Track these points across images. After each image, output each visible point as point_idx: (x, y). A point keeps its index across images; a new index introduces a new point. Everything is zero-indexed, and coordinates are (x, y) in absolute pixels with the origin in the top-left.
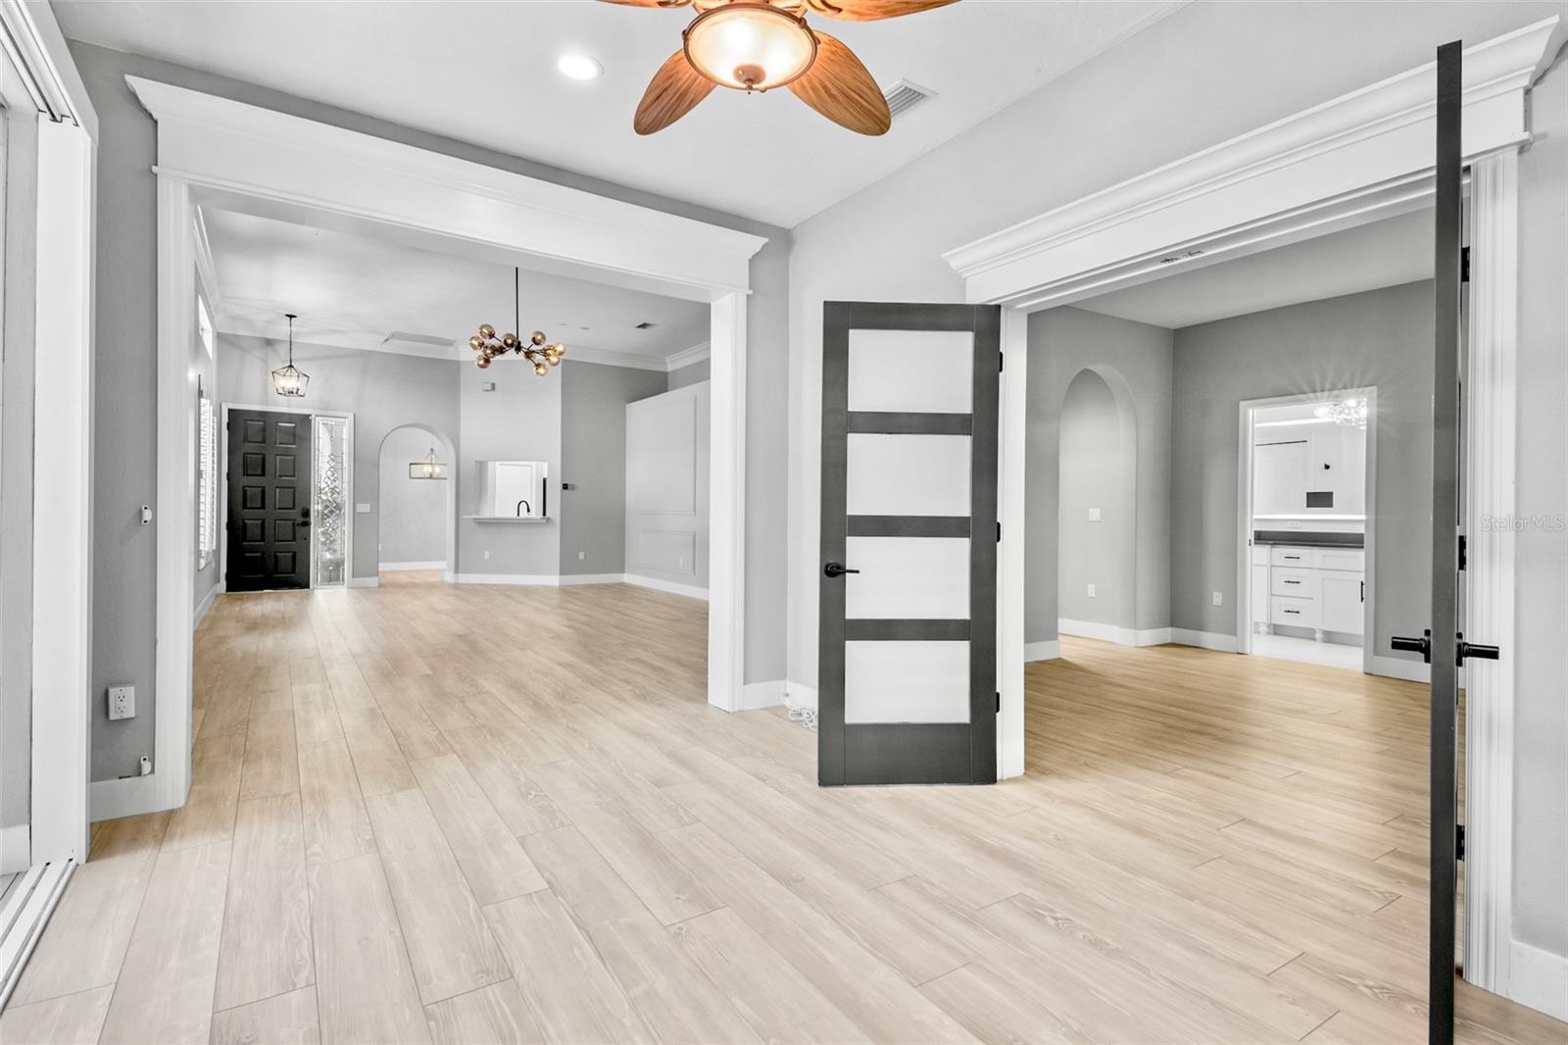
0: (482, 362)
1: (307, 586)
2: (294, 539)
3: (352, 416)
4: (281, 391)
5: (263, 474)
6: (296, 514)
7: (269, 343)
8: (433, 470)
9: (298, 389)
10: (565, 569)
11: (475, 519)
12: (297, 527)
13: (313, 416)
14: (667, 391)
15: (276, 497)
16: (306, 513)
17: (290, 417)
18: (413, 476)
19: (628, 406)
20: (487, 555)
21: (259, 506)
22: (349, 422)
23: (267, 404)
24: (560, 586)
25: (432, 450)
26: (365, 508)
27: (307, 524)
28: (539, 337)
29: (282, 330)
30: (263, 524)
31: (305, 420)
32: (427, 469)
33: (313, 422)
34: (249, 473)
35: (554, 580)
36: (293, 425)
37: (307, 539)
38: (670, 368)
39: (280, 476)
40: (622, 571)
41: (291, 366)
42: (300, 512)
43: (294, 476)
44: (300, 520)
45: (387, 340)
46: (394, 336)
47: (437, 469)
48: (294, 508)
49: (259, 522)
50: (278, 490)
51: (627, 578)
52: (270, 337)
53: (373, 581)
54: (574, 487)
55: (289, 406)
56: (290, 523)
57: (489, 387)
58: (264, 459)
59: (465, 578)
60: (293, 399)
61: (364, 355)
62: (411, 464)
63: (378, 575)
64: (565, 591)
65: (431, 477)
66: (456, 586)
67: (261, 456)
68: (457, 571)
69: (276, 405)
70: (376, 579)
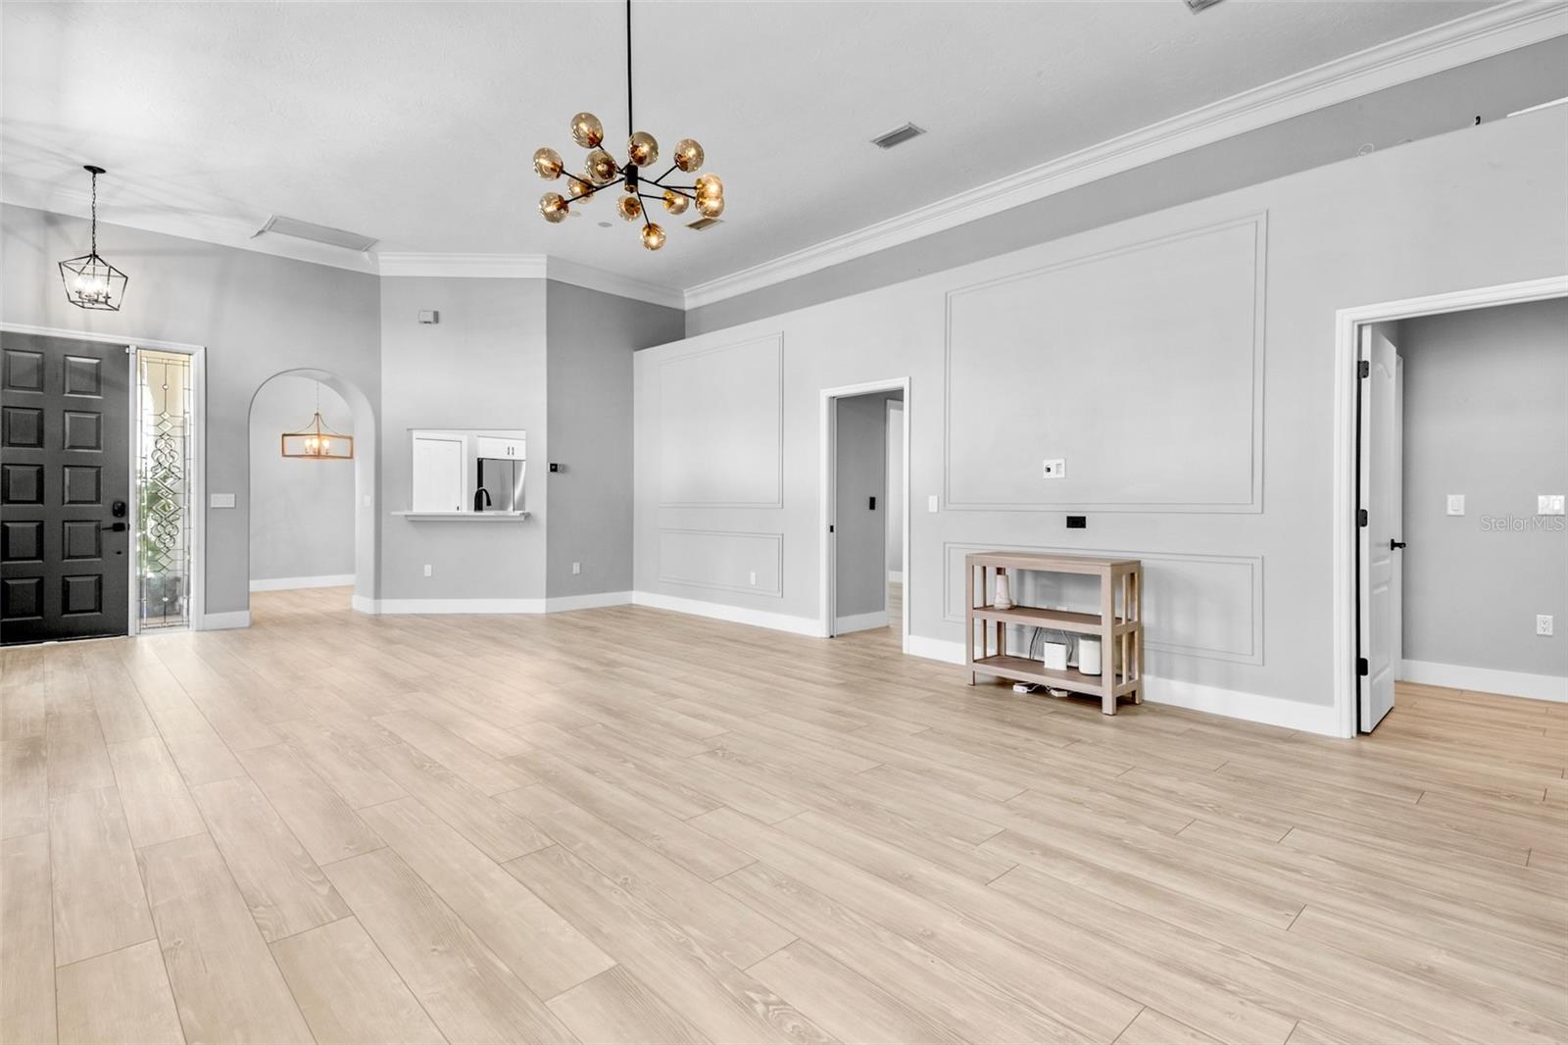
0: (552, 208)
1: (124, 631)
2: (99, 554)
3: (203, 350)
4: (75, 297)
5: (40, 443)
6: (103, 513)
7: (51, 220)
8: (320, 444)
9: (107, 297)
10: (554, 589)
11: (406, 516)
12: (105, 535)
13: (132, 349)
14: (682, 337)
15: (63, 483)
16: (121, 510)
17: (90, 350)
18: (287, 453)
19: (637, 354)
20: (428, 570)
21: (34, 498)
22: (196, 361)
23: (47, 323)
24: (547, 614)
25: (317, 414)
26: (223, 500)
27: (121, 528)
28: (691, 153)
29: (75, 199)
30: (40, 530)
31: (119, 355)
32: (312, 444)
33: (132, 358)
34: (12, 441)
35: (537, 606)
36: (96, 361)
37: (122, 552)
38: (688, 304)
39: (71, 447)
40: (630, 587)
41: (94, 256)
42: (110, 510)
43: (98, 447)
44: (111, 520)
45: (260, 233)
46: (277, 225)
47: (326, 443)
48: (98, 501)
49: (34, 525)
50: (67, 470)
51: (638, 597)
52: (53, 209)
53: (241, 618)
54: (565, 469)
55: (88, 329)
56: (93, 525)
57: (430, 318)
58: (41, 418)
59: (391, 606)
60: (98, 315)
61: (224, 255)
62: (284, 435)
63: (248, 608)
64: (554, 620)
65: (318, 455)
66: (377, 620)
67: (36, 413)
68: (378, 595)
69: (64, 325)
70: (246, 613)
